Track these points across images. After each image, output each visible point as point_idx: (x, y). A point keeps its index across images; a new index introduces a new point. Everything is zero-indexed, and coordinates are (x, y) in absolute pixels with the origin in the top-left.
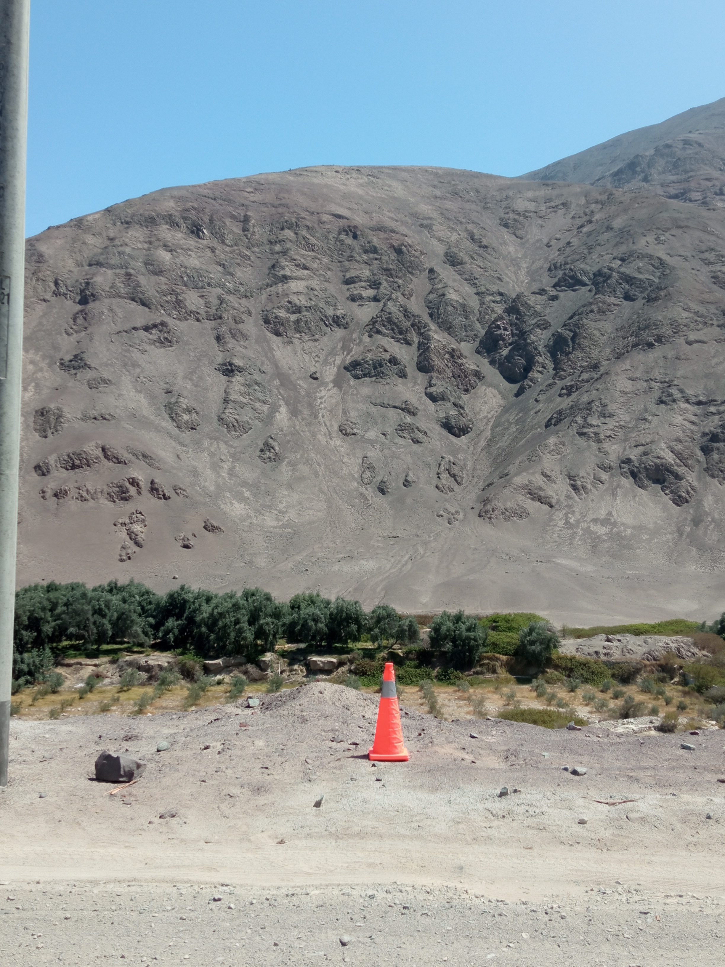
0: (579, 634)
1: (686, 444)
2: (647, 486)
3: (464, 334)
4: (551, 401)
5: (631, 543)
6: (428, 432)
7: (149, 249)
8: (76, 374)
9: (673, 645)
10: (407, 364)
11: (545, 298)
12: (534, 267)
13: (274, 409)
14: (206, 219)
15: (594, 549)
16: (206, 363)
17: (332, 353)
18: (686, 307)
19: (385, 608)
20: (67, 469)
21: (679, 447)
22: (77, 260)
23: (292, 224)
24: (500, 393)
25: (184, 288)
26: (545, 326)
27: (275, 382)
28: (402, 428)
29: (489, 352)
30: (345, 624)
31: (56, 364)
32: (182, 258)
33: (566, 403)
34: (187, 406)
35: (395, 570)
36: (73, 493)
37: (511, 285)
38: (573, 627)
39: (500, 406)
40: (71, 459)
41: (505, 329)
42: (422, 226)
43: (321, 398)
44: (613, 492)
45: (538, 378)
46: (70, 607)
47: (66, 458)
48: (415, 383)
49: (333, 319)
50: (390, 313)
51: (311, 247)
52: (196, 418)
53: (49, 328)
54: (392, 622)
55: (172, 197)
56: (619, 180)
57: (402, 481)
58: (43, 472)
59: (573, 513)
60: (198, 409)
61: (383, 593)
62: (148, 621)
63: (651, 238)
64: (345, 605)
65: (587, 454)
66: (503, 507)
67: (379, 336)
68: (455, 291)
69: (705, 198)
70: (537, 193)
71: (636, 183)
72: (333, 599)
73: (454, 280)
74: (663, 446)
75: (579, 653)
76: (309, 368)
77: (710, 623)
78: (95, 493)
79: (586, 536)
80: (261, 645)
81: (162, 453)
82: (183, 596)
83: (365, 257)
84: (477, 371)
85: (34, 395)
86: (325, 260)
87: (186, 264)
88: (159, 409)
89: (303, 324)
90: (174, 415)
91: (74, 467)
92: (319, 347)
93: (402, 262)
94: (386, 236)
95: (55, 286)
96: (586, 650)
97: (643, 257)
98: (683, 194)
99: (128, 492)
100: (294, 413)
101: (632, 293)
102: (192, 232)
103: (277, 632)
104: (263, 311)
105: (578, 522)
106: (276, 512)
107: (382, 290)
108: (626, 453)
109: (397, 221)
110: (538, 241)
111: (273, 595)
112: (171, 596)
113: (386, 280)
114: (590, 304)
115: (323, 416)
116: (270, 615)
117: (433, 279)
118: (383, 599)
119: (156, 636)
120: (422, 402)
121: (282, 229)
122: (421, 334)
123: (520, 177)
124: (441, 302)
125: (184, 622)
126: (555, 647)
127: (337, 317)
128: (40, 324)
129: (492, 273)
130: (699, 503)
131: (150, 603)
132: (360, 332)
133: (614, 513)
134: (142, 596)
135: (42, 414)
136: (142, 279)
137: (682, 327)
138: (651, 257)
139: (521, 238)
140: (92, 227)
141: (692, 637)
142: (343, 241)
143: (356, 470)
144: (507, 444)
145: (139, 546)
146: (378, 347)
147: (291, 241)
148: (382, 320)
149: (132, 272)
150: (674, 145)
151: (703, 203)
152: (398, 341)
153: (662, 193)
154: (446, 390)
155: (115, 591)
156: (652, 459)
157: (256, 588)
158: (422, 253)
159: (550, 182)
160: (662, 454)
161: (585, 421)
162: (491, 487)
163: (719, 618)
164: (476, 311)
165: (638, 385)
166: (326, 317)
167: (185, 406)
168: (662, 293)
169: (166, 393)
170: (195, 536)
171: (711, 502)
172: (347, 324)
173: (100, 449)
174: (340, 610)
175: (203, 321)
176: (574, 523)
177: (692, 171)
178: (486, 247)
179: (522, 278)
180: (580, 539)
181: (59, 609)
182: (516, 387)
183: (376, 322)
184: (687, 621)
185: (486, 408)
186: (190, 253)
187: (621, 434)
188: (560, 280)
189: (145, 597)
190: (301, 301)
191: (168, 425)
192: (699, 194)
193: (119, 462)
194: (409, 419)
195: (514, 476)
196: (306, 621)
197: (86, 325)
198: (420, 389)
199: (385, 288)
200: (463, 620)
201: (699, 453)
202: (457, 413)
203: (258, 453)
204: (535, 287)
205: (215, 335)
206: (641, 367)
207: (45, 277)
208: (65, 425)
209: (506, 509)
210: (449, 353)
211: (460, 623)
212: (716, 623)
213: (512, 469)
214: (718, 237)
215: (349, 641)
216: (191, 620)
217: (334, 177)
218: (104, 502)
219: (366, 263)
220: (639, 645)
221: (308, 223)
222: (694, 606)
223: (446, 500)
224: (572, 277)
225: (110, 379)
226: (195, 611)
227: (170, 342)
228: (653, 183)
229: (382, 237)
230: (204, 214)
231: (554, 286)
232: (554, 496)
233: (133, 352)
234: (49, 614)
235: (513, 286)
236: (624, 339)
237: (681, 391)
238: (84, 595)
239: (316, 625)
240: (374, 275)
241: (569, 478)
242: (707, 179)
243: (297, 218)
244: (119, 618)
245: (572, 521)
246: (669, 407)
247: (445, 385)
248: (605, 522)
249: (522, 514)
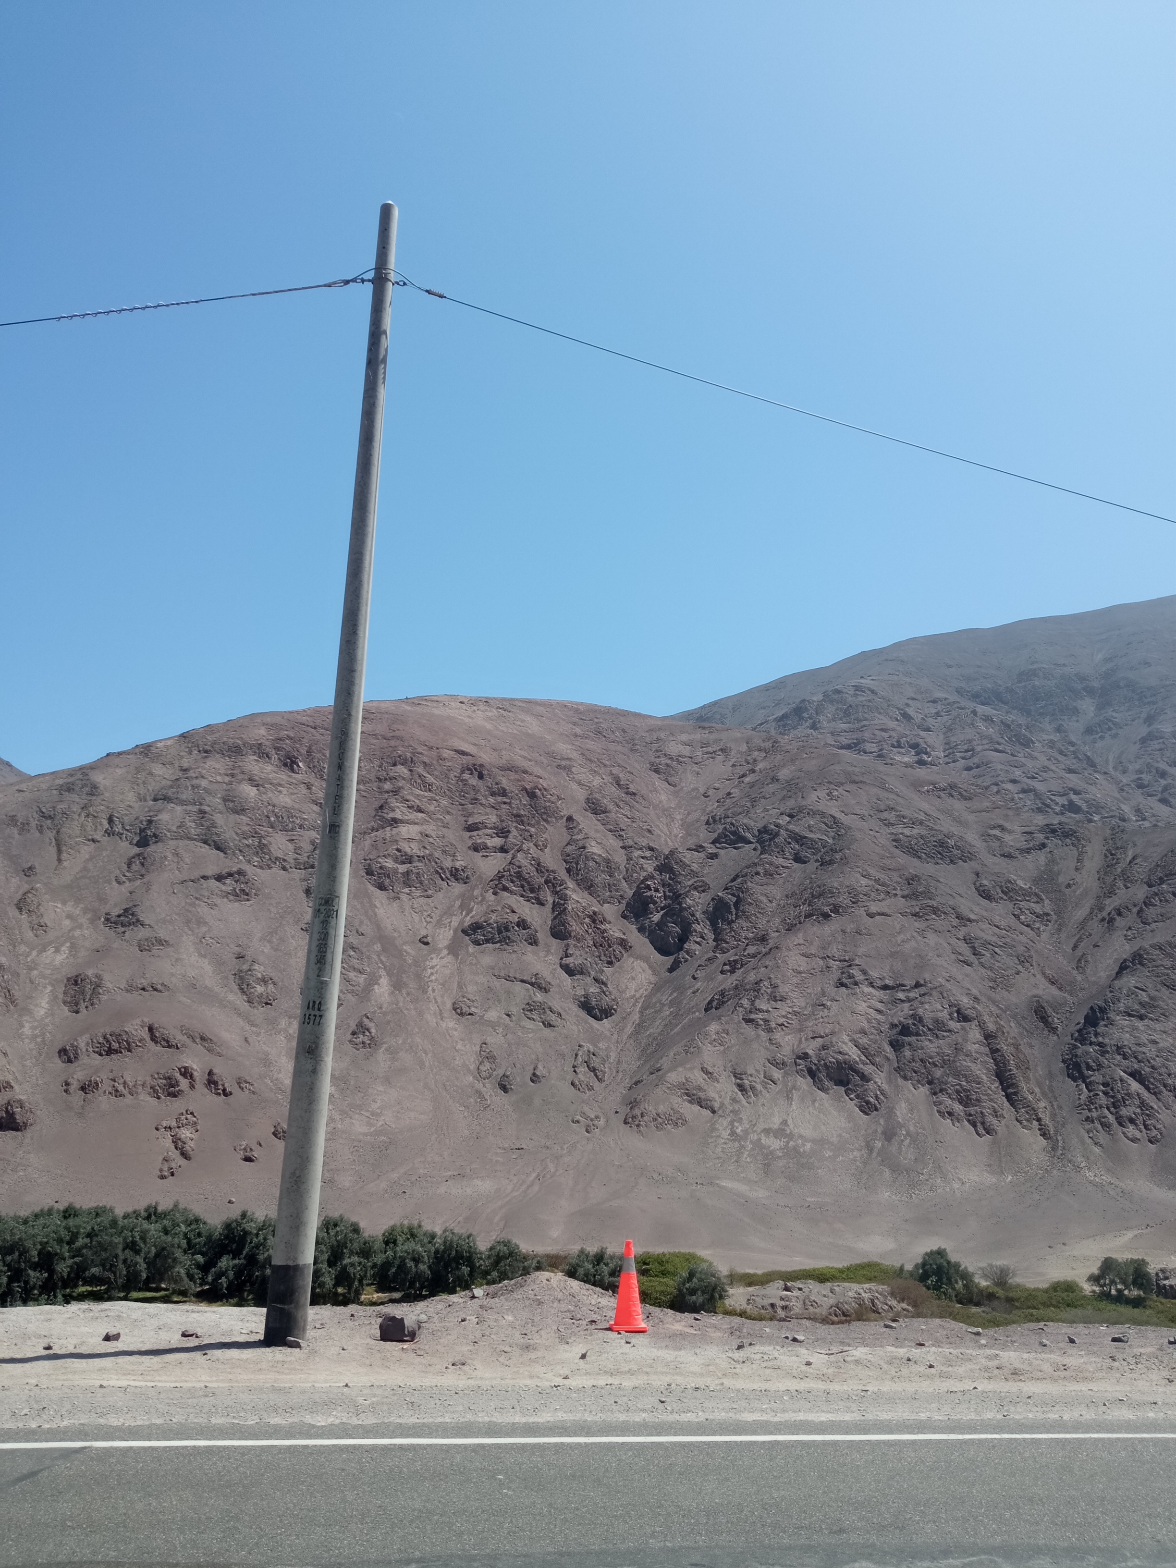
0: (750, 1280)
1: (872, 1037)
2: (828, 1089)
3: (608, 894)
4: (712, 979)
5: (811, 1161)
6: (563, 1013)
7: (231, 783)
8: (124, 932)
9: (866, 1296)
10: (538, 929)
11: (702, 855)
12: (690, 819)
13: (373, 980)
14: (304, 751)
15: (767, 1168)
16: (291, 921)
17: (448, 912)
18: (865, 873)
19: (506, 1243)
20: (101, 1055)
21: (864, 1041)
22: (139, 794)
23: (406, 759)
24: (651, 967)
25: (270, 830)
26: (703, 888)
27: (375, 947)
28: (530, 1008)
29: (637, 916)
30: (454, 1265)
31: (100, 919)
32: (270, 795)
33: (730, 981)
34: (263, 976)
35: (518, 1193)
36: (106, 1086)
37: (663, 839)
38: (742, 1271)
39: (651, 983)
40: (108, 1041)
41: (657, 890)
42: (559, 767)
43: (432, 967)
44: (788, 1095)
45: (695, 950)
46: (95, 1239)
47: (101, 1040)
48: (548, 952)
49: (451, 872)
50: (520, 867)
51: (428, 787)
52: (273, 990)
53: (95, 874)
54: (515, 1264)
55: (264, 724)
56: (784, 726)
57: (528, 1075)
58: (69, 1058)
59: (740, 1120)
60: (276, 979)
61: (502, 1224)
62: (195, 1260)
63: (822, 793)
64: (455, 1239)
65: (755, 1045)
66: (654, 1112)
67: (506, 894)
68: (598, 843)
69: (881, 750)
70: (692, 737)
71: (803, 730)
72: (438, 1230)
73: (597, 831)
74: (846, 1038)
75: (750, 1306)
76: (418, 930)
77: (909, 1267)
78: (134, 1086)
79: (756, 1152)
80: (343, 1295)
81: (225, 1035)
82: (243, 1226)
83: (491, 800)
84: (623, 940)
85: (67, 958)
86: (445, 802)
87: (275, 801)
88: (226, 978)
89: (413, 877)
90: (245, 986)
91: (110, 1052)
92: (432, 905)
93: (534, 807)
94: (517, 777)
95: (109, 823)
96: (760, 1302)
97: (814, 814)
98: (856, 745)
99: (178, 1086)
100: (397, 986)
101: (803, 854)
102: (285, 765)
103: (365, 1276)
104: (365, 860)
105: (746, 1132)
106: (367, 1114)
107: (511, 839)
108: (802, 1046)
109: (530, 760)
110: (693, 790)
111: (362, 1225)
112: (228, 1226)
113: (516, 827)
114: (755, 864)
115: (434, 991)
116: (357, 1253)
117: (571, 828)
118: (501, 1232)
119: (204, 1281)
120: (556, 975)
121: (395, 765)
122: (557, 893)
123: (672, 717)
124: (580, 855)
125: (242, 1261)
126: (721, 1297)
127: (456, 869)
128: (85, 869)
129: (641, 824)
130: (891, 1111)
131: (199, 1235)
132: (482, 888)
133: (790, 1122)
134: (189, 1225)
135: (76, 983)
136: (219, 819)
137: (861, 896)
138: (823, 814)
139: (675, 786)
140: (161, 755)
141: (889, 1285)
142: (466, 780)
143: (472, 1060)
144: (659, 1030)
145: (186, 1158)
146: (503, 907)
147: (404, 779)
148: (511, 875)
149: (207, 809)
150: (845, 691)
151: (880, 756)
152: (528, 901)
153: (833, 743)
154: (585, 962)
155: (153, 1217)
156: (833, 1054)
157: (341, 1215)
158: (559, 798)
159: (706, 724)
160: (845, 1048)
161: (753, 1005)
162: (639, 1085)
163: (920, 1261)
164: (622, 868)
165: (813, 963)
166: (442, 869)
167: (259, 976)
168: (838, 856)
169: (237, 958)
170: (260, 1145)
171: (905, 1111)
172: (467, 878)
173: (147, 1029)
174: (448, 1246)
175: (290, 870)
176: (741, 1134)
177: (866, 719)
178: (634, 794)
179: (675, 831)
180: (748, 1155)
181: (80, 1242)
182: (669, 960)
183: (503, 876)
184: (882, 1264)
185: (633, 985)
186: (280, 788)
187: (795, 1022)
188: (719, 836)
189: (193, 1227)
190: (413, 849)
191: (236, 998)
192: (874, 745)
193: (169, 1046)
194: (539, 997)
195: (668, 1072)
196: (403, 1260)
197: (143, 871)
198: (554, 959)
199: (515, 837)
200: (605, 1261)
201: (888, 1049)
202: (598, 990)
203: (349, 1037)
204: (691, 842)
205: (304, 888)
206: (817, 942)
207: (97, 813)
208: (104, 998)
209: (658, 1115)
210: (590, 917)
211: (602, 1264)
212: (916, 1266)
213: (665, 1063)
214: (898, 795)
215: (458, 1289)
216: (252, 1259)
217: (458, 709)
218: (145, 1098)
219: (493, 807)
220: (825, 1296)
221: (426, 759)
222: (889, 1245)
223: (583, 1102)
224: (734, 833)
225: (167, 939)
226: (257, 1247)
227: (247, 895)
228: (822, 731)
229: (512, 778)
230: (301, 744)
231: (713, 843)
232: (717, 1099)
233: (199, 906)
234: (66, 1247)
235: (666, 840)
236: (795, 907)
237: (864, 972)
238: (114, 1223)
239: (416, 1266)
240: (502, 821)
241: (735, 1076)
242: (882, 730)
243: (413, 753)
244: (157, 1255)
245: (738, 1131)
246: (850, 991)
247: (585, 956)
248: (780, 1133)
249: (678, 1121)
